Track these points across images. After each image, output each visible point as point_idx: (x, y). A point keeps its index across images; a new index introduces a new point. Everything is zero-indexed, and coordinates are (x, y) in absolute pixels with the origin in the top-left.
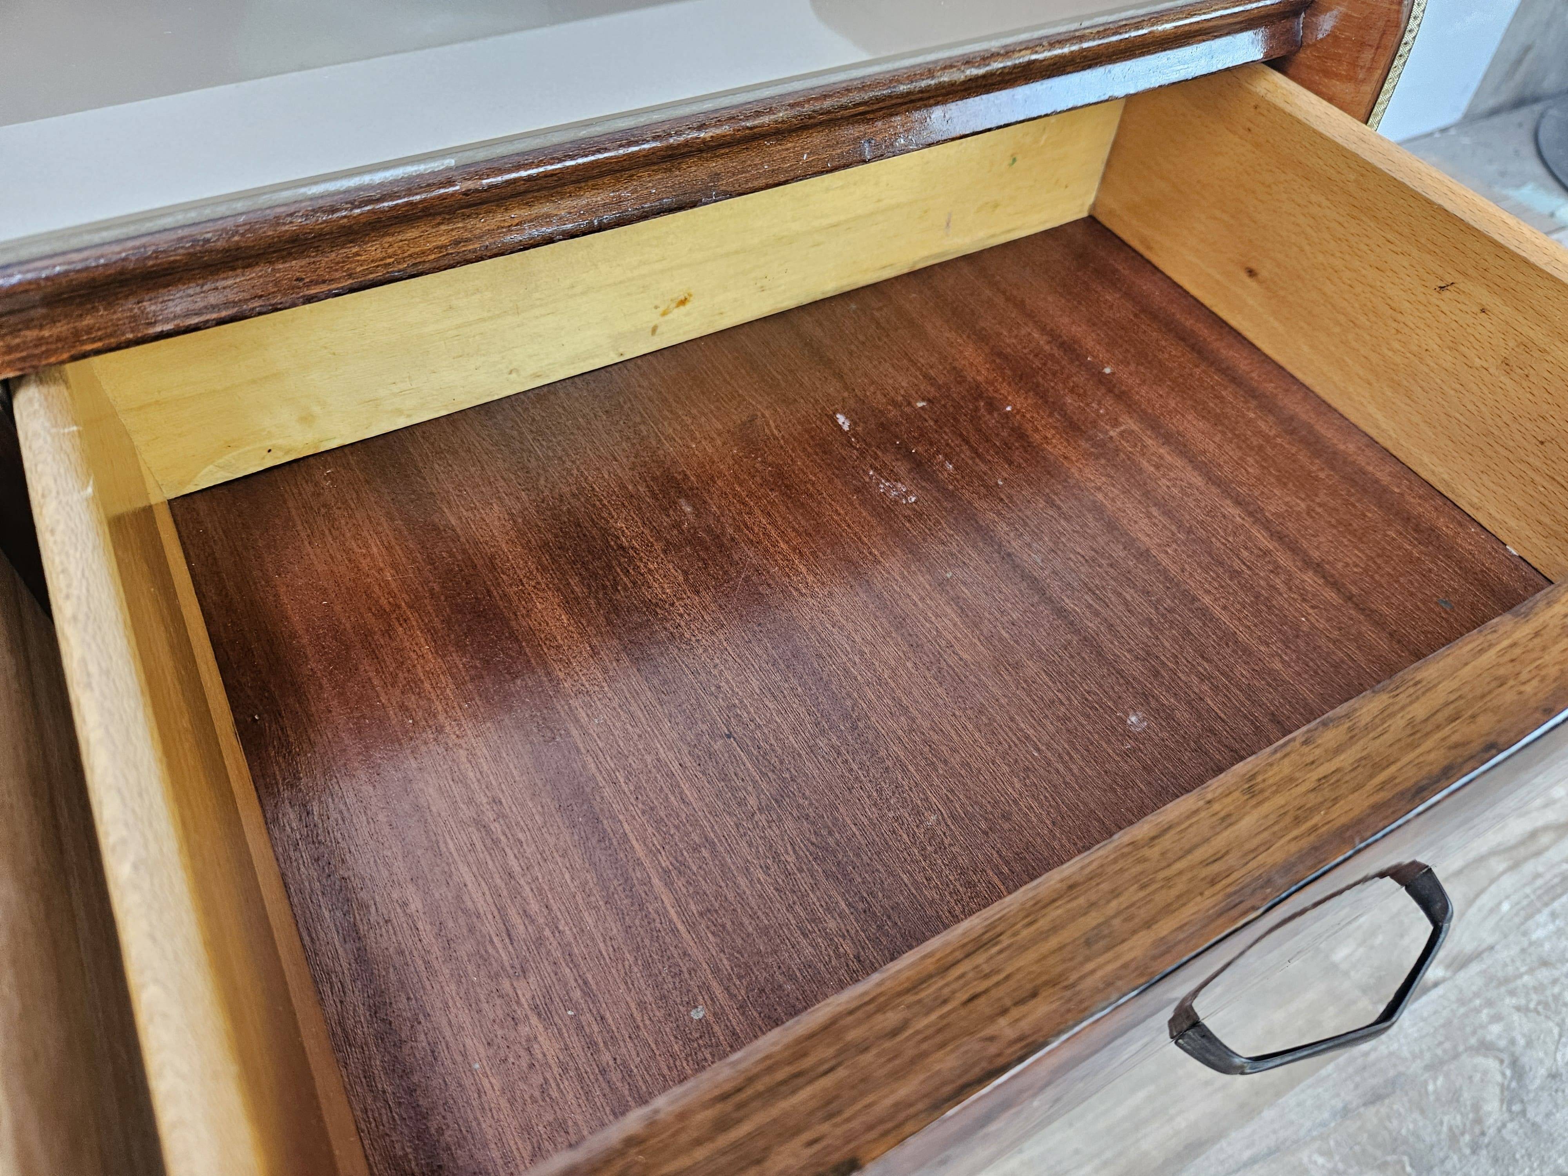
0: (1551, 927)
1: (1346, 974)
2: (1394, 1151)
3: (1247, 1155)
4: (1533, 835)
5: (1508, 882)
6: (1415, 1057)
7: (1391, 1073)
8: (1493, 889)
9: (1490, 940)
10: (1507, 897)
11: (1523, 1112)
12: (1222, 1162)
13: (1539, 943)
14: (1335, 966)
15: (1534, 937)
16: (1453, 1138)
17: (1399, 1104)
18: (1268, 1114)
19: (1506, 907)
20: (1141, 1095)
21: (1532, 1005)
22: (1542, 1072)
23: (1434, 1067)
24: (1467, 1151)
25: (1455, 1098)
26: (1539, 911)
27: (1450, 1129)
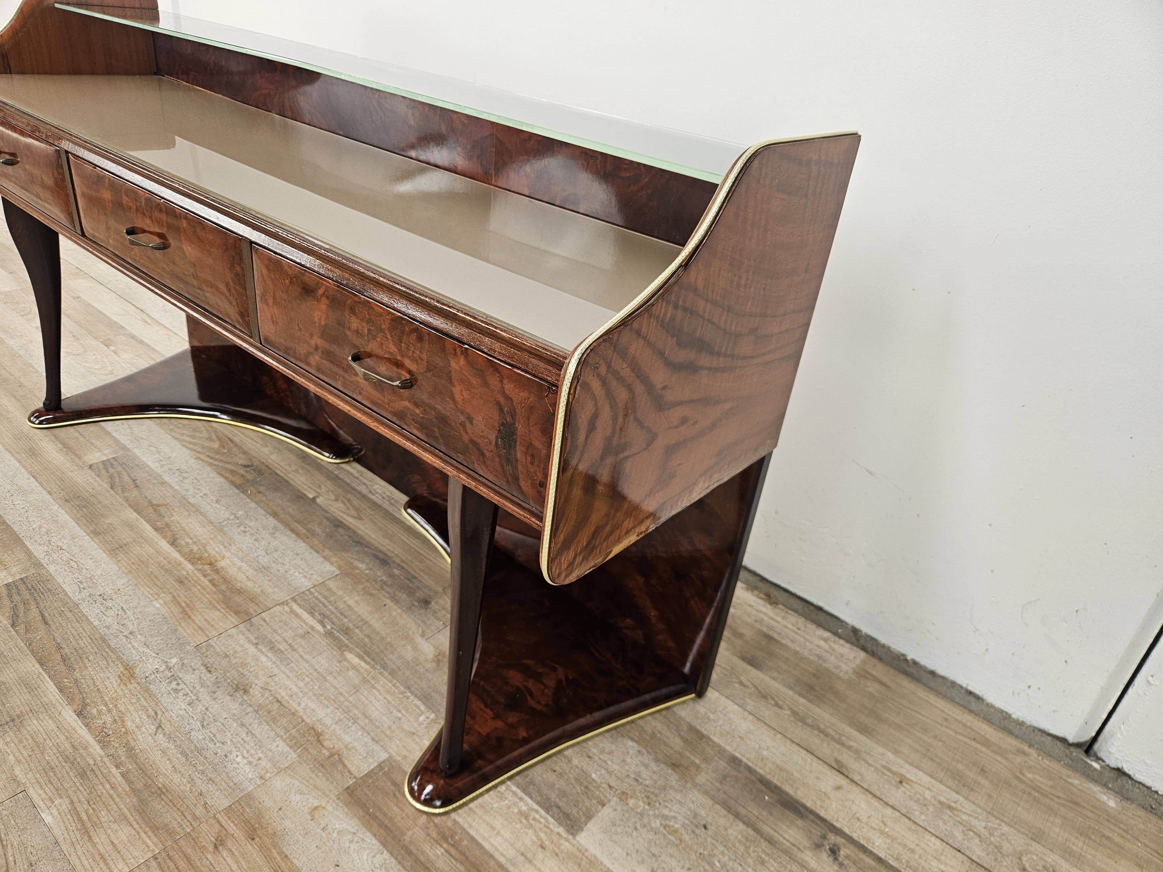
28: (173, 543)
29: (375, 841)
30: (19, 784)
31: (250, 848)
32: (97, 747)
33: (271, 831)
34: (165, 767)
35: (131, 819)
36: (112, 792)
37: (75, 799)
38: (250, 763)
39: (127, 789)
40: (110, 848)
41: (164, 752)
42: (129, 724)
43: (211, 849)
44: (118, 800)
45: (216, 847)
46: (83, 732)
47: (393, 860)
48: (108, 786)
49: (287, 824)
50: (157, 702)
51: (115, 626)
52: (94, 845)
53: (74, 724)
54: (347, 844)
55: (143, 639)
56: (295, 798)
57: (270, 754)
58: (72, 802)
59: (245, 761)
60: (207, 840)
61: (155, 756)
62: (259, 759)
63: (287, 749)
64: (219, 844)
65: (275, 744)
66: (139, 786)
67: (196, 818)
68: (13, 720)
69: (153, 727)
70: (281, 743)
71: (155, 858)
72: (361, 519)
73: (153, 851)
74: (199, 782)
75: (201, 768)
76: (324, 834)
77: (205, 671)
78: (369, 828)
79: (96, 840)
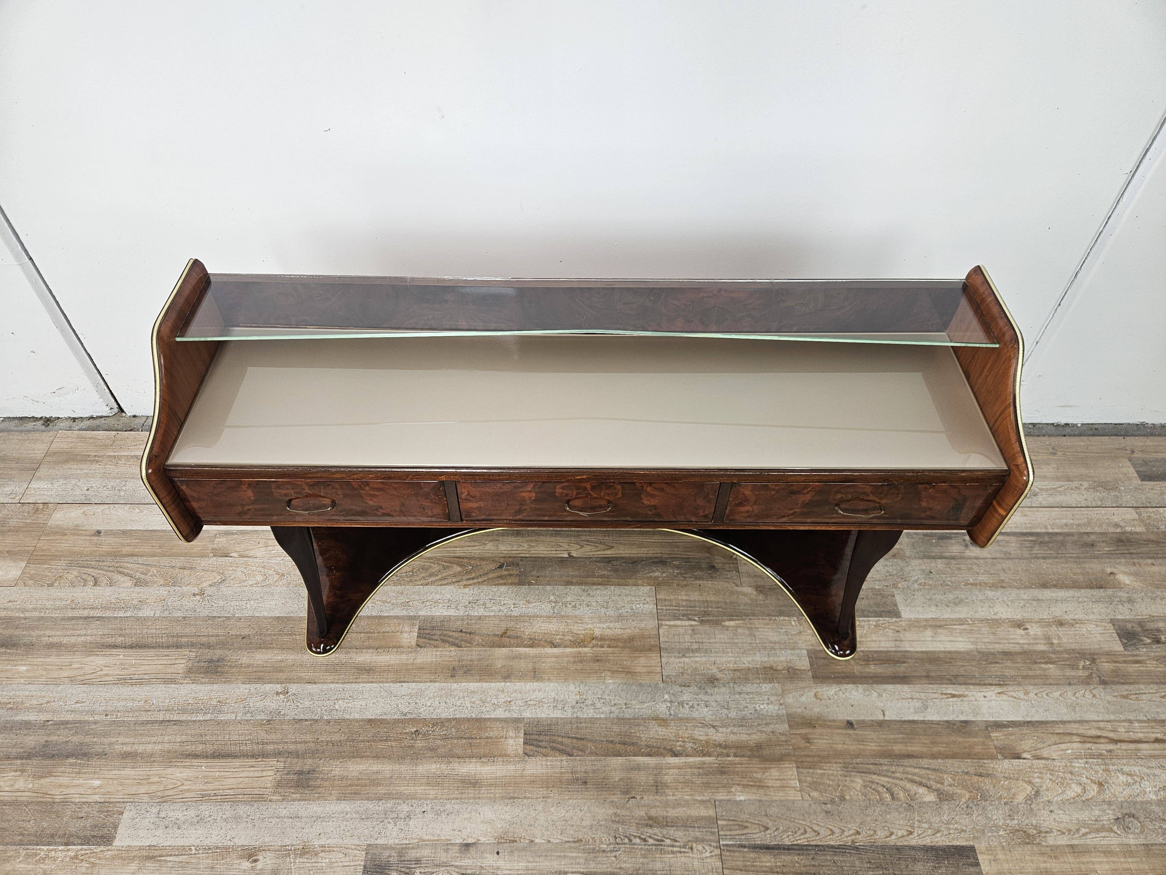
0: (1083, 765)
1: (993, 740)
2: (977, 790)
3: (926, 766)
4: (1099, 737)
5: (1075, 745)
6: (1002, 772)
7: (991, 772)
8: (1069, 744)
9: (1055, 757)
10: (1072, 749)
11: (1030, 805)
12: (917, 764)
13: (1075, 767)
14: (990, 737)
15: (1073, 764)
16: (1000, 798)
17: (987, 781)
18: (940, 761)
19: (1069, 751)
20: (901, 736)
21: (1057, 781)
22: (1046, 799)
23: (1006, 778)
24: (1003, 803)
25: (1009, 789)
26: (1082, 759)
27: (1001, 795)
28: (554, 645)
29: (850, 685)
30: (709, 801)
31: (818, 731)
32: (708, 758)
33: (816, 718)
34: (744, 737)
35: (767, 766)
36: (744, 766)
37: (737, 782)
38: (768, 704)
39: (747, 759)
40: (779, 782)
41: (733, 733)
42: (700, 738)
43: (808, 745)
44: (751, 766)
45: (809, 742)
46: (691, 759)
47: (865, 685)
48: (739, 766)
49: (816, 710)
50: (694, 719)
51: (613, 709)
52: (772, 787)
53: (682, 761)
54: (844, 696)
55: (636, 702)
56: (803, 699)
57: (769, 693)
58: (738, 785)
59: (765, 705)
60: (803, 744)
61: (733, 738)
62: (768, 699)
63: (771, 685)
64: (808, 740)
65: (763, 688)
66: (749, 753)
67: (786, 741)
68: (657, 786)
69: (712, 729)
70: (764, 685)
71: (798, 767)
72: (612, 547)
73: (793, 767)
74: (765, 729)
75: (756, 724)
76: (832, 701)
77: (686, 688)
78: (841, 683)
79: (770, 785)
